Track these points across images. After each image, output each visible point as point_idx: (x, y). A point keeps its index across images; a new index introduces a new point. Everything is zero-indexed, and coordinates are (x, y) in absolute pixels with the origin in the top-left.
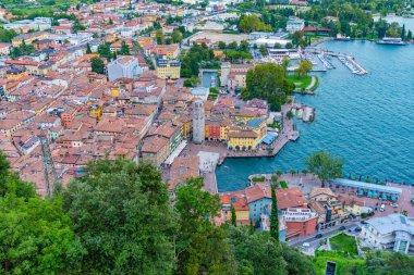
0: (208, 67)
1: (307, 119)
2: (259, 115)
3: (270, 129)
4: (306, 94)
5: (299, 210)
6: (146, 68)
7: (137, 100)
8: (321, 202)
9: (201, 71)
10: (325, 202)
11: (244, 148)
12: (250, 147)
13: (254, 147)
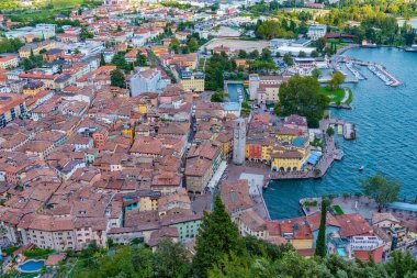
0: (232, 78)
1: (348, 136)
2: (301, 133)
3: (313, 148)
4: (341, 108)
5: (366, 238)
6: (169, 81)
7: (166, 117)
8: (384, 229)
9: (226, 82)
10: (388, 228)
11: (289, 169)
12: (295, 168)
13: (299, 169)
